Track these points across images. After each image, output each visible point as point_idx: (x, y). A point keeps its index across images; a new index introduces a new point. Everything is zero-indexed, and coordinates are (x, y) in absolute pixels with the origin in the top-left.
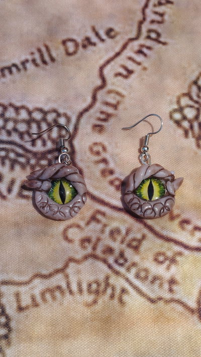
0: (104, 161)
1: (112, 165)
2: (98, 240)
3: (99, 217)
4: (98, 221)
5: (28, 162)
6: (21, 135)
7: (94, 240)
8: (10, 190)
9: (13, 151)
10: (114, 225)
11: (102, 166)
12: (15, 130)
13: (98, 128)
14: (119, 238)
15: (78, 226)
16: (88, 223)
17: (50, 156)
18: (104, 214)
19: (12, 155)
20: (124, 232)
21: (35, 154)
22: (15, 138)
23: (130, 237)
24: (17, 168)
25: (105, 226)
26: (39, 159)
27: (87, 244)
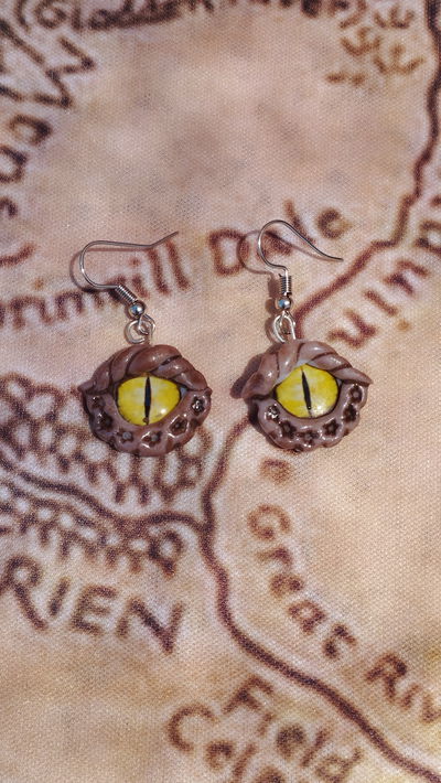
0: (282, 555)
1: (299, 568)
2: (251, 750)
3: (257, 694)
4: (253, 704)
5: (103, 540)
6: (92, 472)
7: (239, 748)
8: (54, 608)
9: (69, 509)
10: (290, 717)
11: (275, 567)
12: (79, 456)
13: (274, 469)
14: (299, 753)
15: (207, 714)
16: (230, 708)
17: (154, 531)
18: (268, 689)
19: (66, 521)
20: (311, 737)
21: (120, 523)
22: (77, 476)
23: (326, 751)
24: (76, 552)
25: (269, 718)
26: (128, 537)
27: (221, 758)
